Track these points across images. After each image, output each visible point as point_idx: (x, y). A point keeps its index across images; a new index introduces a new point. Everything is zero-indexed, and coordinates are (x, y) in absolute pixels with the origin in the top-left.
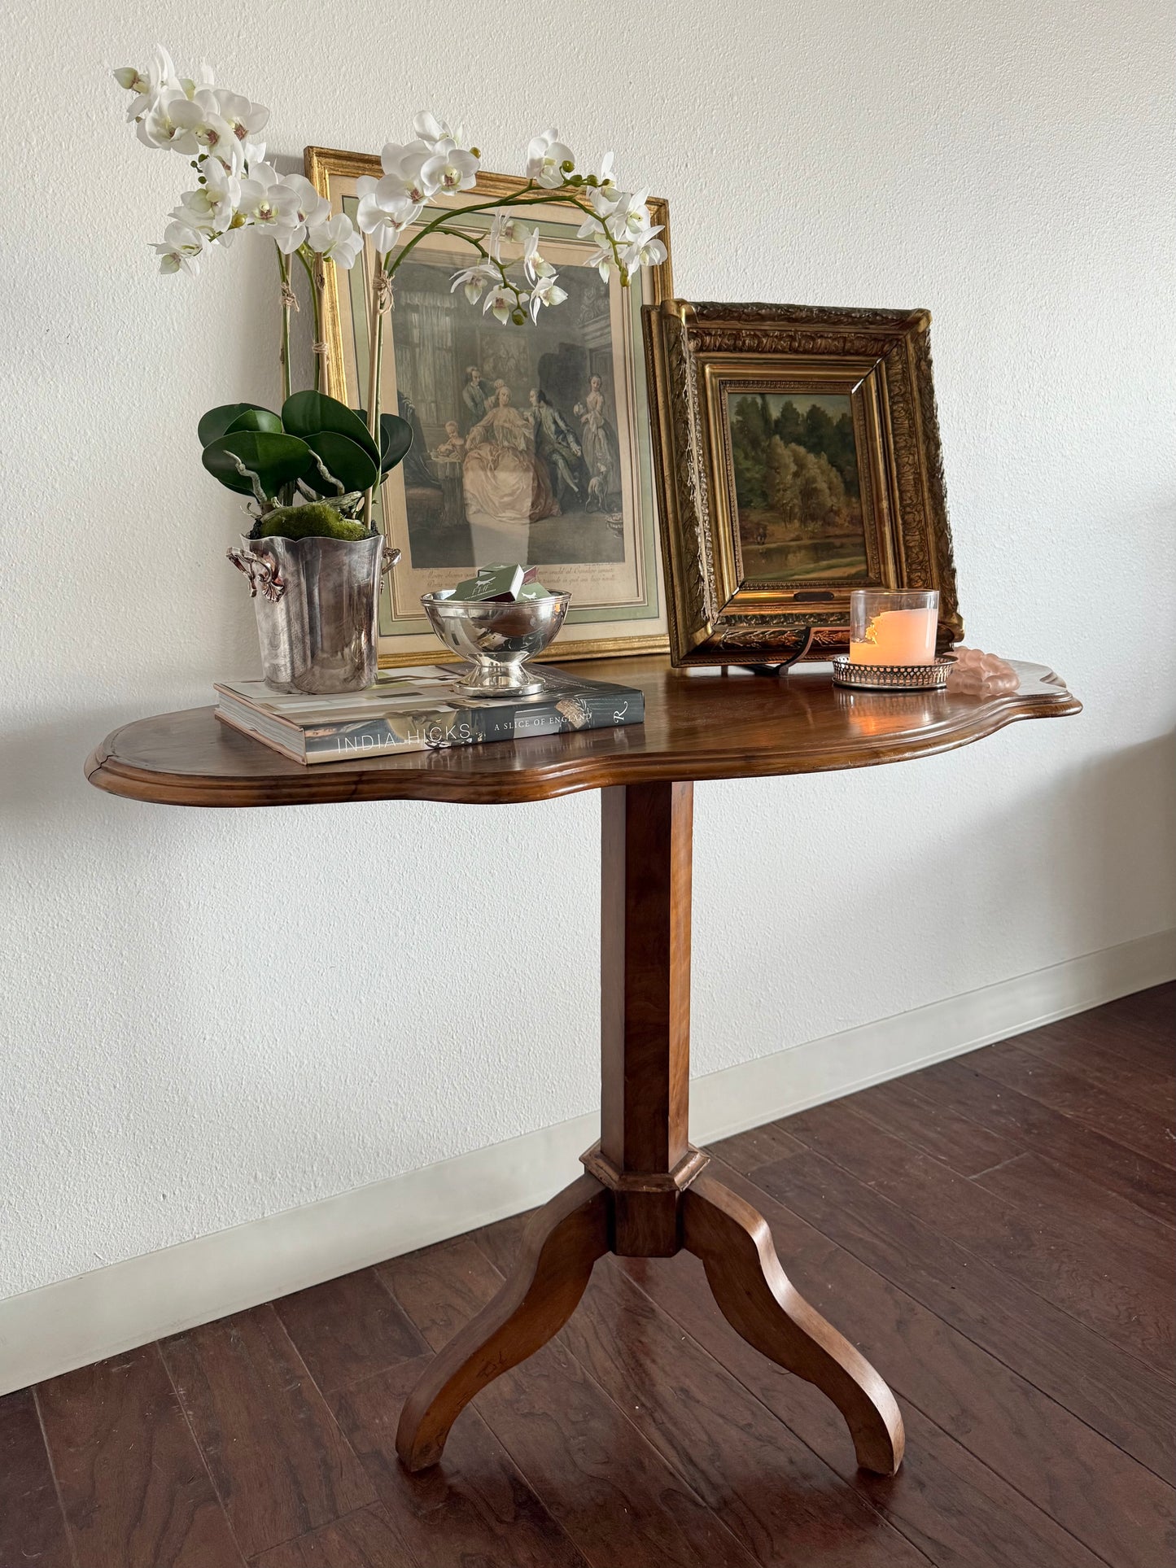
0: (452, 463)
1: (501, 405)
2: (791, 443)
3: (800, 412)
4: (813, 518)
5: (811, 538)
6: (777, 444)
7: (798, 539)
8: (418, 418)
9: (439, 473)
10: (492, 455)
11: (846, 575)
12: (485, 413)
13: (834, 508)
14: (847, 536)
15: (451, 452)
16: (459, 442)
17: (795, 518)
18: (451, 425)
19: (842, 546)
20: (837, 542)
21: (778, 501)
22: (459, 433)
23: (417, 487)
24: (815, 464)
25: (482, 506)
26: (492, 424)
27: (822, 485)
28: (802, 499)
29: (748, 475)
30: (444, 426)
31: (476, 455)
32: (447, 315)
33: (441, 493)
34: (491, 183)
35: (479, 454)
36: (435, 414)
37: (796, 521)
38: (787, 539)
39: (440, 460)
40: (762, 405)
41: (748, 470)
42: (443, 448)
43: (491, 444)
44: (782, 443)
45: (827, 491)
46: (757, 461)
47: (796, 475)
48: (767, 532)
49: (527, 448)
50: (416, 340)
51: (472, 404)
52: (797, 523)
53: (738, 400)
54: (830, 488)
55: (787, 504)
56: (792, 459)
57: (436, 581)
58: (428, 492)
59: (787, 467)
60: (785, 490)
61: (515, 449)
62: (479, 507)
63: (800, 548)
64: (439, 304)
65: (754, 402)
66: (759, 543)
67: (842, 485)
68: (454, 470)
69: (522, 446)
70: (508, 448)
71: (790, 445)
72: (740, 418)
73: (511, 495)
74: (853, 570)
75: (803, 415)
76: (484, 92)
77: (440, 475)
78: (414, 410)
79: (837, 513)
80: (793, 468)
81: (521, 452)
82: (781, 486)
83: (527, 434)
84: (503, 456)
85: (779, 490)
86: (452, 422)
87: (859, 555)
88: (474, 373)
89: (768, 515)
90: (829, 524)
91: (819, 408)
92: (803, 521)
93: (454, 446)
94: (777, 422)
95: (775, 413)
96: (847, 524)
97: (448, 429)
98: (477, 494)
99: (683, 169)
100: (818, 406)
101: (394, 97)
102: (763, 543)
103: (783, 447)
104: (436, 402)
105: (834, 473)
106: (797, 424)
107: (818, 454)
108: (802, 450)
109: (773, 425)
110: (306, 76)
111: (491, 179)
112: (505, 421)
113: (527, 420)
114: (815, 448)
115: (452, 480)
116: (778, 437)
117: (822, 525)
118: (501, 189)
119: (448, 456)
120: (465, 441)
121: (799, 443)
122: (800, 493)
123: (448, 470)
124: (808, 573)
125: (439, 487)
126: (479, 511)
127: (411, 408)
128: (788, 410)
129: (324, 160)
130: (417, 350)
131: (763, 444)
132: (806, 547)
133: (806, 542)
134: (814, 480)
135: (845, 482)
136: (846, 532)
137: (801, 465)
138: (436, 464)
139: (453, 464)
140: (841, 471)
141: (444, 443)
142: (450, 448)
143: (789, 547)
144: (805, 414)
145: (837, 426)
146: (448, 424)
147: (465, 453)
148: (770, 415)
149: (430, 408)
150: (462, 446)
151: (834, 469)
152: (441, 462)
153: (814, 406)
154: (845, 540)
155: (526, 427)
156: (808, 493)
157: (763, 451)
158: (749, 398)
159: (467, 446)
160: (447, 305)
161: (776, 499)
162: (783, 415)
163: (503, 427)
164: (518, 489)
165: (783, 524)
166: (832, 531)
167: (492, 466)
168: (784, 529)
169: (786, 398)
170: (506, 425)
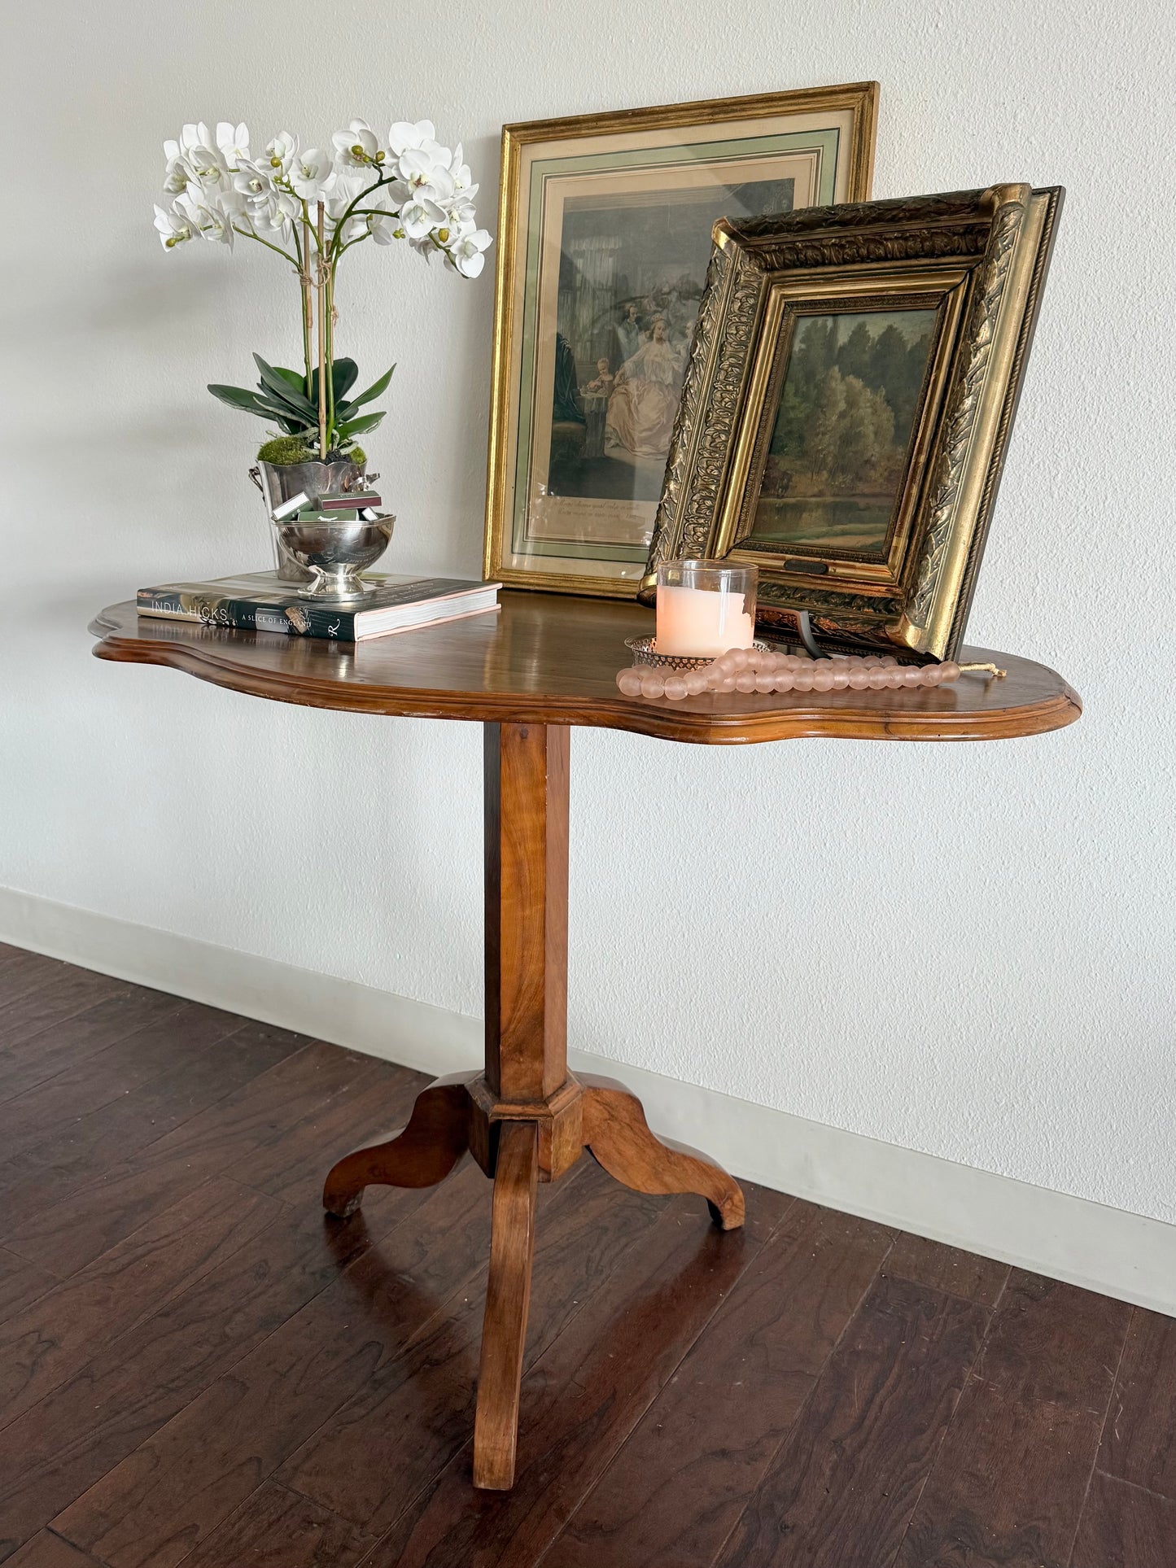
0: (597, 399)
1: (655, 339)
2: (850, 374)
3: (871, 336)
4: (844, 470)
5: (834, 495)
6: (832, 377)
7: (820, 494)
8: (573, 357)
9: (586, 408)
10: (638, 390)
11: (859, 545)
12: (637, 349)
13: (873, 458)
14: (874, 495)
15: (599, 387)
16: (608, 378)
17: (825, 469)
18: (603, 362)
19: (868, 508)
20: (862, 502)
21: (813, 447)
22: (609, 369)
23: (563, 421)
24: (869, 401)
25: (620, 440)
26: (643, 359)
27: (869, 430)
28: (839, 446)
29: (792, 415)
30: (596, 364)
31: (623, 391)
32: (610, 256)
33: (584, 427)
34: (663, 116)
35: (626, 390)
36: (589, 352)
37: (825, 472)
38: (809, 493)
39: (588, 396)
40: (831, 330)
41: (793, 408)
42: (592, 384)
43: (639, 379)
44: (838, 376)
45: (872, 436)
46: (805, 397)
47: (842, 415)
48: (791, 483)
49: (674, 382)
50: (578, 284)
51: (626, 340)
52: (825, 475)
53: (809, 325)
54: (876, 433)
55: (823, 450)
56: (845, 394)
57: (566, 509)
58: (572, 426)
59: (835, 404)
60: (824, 434)
61: (661, 383)
62: (618, 442)
63: (818, 505)
64: (604, 247)
65: (825, 326)
66: (778, 497)
67: (893, 429)
68: (599, 405)
69: (669, 379)
70: (655, 383)
71: (847, 378)
72: (803, 346)
73: (650, 429)
74: (869, 540)
75: (874, 338)
76: (683, 20)
77: (587, 409)
78: (570, 350)
79: (873, 466)
80: (842, 406)
81: (667, 386)
82: (822, 429)
83: (675, 367)
84: (649, 391)
85: (817, 435)
86: (604, 359)
87: (881, 522)
88: (632, 310)
89: (799, 463)
90: (860, 479)
91: (896, 329)
92: (832, 474)
93: (602, 382)
94: (842, 348)
95: (843, 338)
96: (881, 480)
97: (600, 365)
98: (617, 429)
99: (931, 30)
100: (895, 326)
101: (596, 55)
102: (783, 497)
103: (839, 381)
104: (591, 341)
105: (887, 415)
106: (864, 352)
107: (875, 389)
108: (858, 383)
109: (836, 352)
110: (524, 60)
111: (662, 112)
112: (656, 356)
113: (679, 353)
114: (873, 384)
115: (597, 415)
116: (836, 368)
117: (852, 480)
118: (672, 119)
119: (596, 392)
120: (614, 377)
121: (858, 375)
122: (840, 437)
123: (594, 405)
124: (818, 538)
125: (583, 422)
126: (617, 445)
127: (568, 348)
128: (860, 333)
129: (516, 134)
130: (578, 293)
131: (818, 377)
132: (825, 506)
133: (829, 499)
134: (861, 422)
135: (897, 427)
136: (877, 490)
137: (852, 403)
138: (583, 399)
139: (599, 400)
140: (896, 410)
141: (594, 379)
142: (600, 384)
143: (807, 503)
144: (877, 338)
145: (911, 351)
146: (600, 361)
147: (612, 388)
148: (836, 340)
149: (585, 346)
150: (611, 382)
151: (889, 408)
152: (589, 398)
153: (890, 328)
154: (872, 501)
155: (677, 360)
156: (849, 439)
157: (816, 386)
158: (820, 321)
159: (616, 381)
160: (611, 246)
161: (813, 444)
162: (850, 341)
163: (653, 361)
164: (658, 423)
165: (810, 475)
166: (862, 487)
167: (637, 401)
168: (809, 481)
169: (860, 319)
170: (657, 359)
